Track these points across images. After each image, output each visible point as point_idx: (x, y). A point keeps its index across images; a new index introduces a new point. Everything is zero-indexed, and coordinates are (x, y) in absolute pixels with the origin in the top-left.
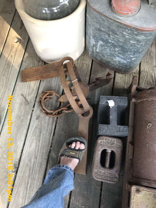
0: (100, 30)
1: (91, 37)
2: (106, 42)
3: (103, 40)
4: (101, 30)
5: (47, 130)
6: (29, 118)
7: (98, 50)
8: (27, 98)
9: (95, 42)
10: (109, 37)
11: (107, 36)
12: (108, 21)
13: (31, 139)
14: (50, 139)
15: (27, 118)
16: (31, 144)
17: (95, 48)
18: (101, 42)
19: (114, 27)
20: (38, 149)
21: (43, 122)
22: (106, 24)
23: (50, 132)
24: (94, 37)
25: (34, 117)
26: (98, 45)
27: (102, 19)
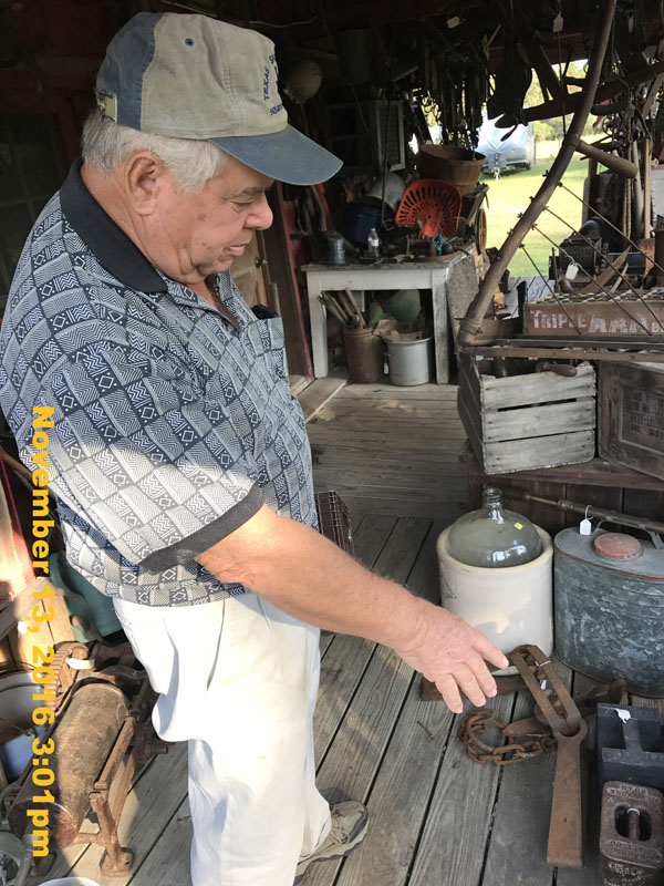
0: (581, 591)
1: (566, 611)
2: (595, 613)
3: (590, 612)
4: (584, 590)
5: (479, 790)
6: (437, 764)
7: (582, 640)
8: (430, 729)
9: (575, 620)
10: (599, 600)
11: (595, 600)
12: (593, 570)
13: (442, 803)
14: (487, 807)
15: (432, 765)
16: (443, 814)
17: (576, 635)
18: (586, 617)
19: (605, 582)
20: (461, 826)
21: (468, 774)
22: (591, 576)
23: (487, 794)
24: (572, 607)
25: (448, 764)
26: (582, 626)
27: (583, 568)
